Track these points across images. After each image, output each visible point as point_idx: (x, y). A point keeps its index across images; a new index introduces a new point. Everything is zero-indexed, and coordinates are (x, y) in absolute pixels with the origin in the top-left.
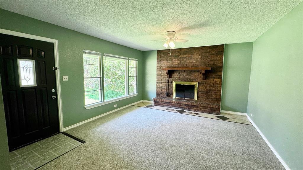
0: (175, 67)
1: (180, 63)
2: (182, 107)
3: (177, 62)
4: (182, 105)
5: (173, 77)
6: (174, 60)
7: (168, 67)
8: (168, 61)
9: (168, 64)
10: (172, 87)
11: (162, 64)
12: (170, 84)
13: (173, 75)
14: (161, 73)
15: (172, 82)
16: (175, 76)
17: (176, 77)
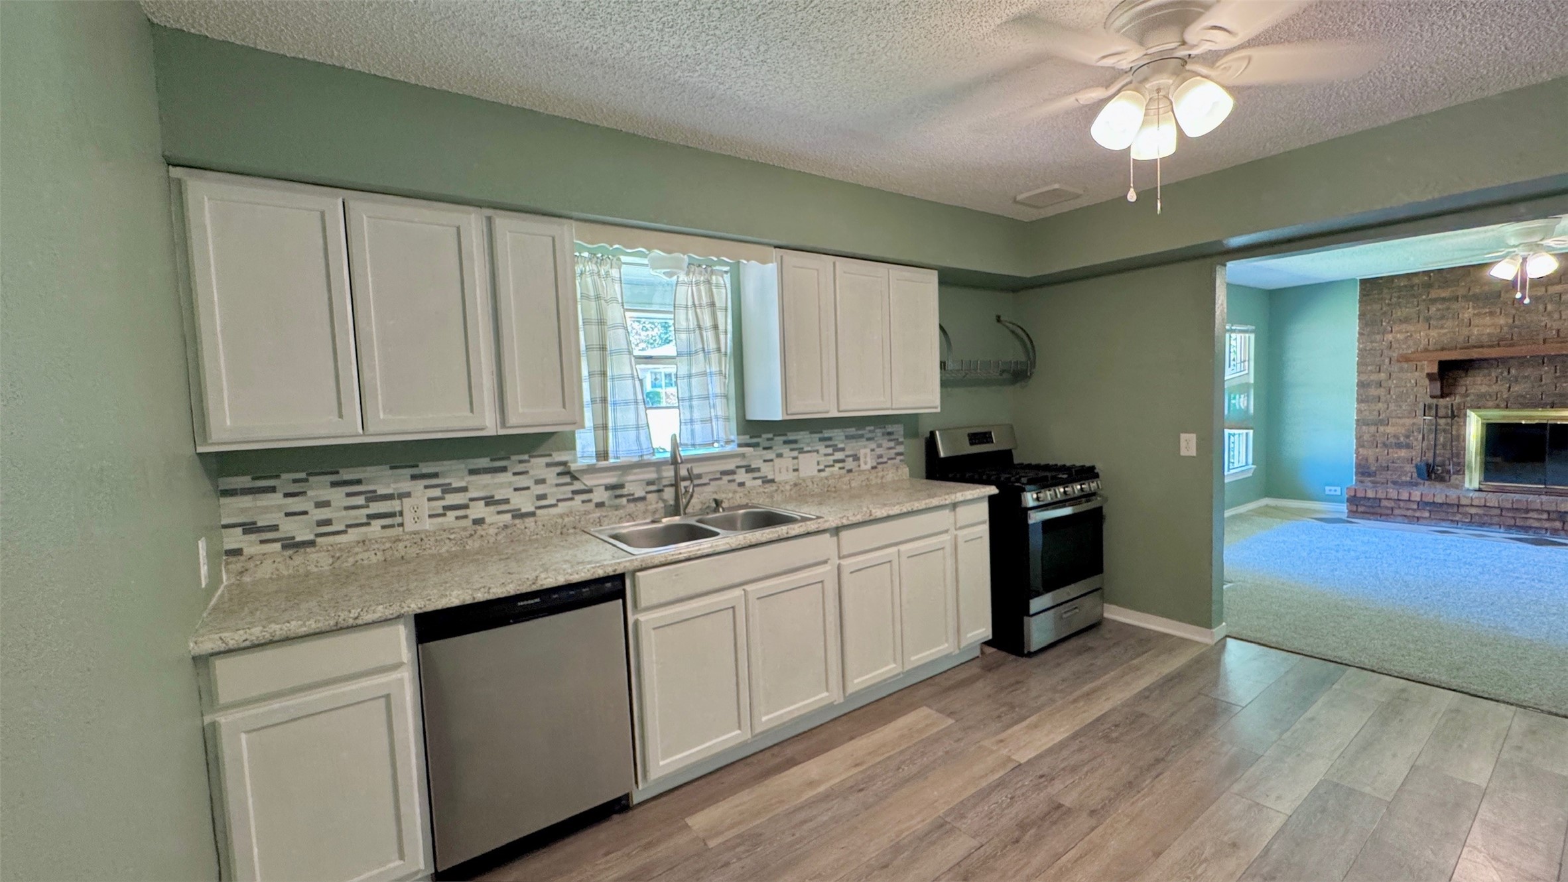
0: (1482, 347)
1: (1511, 327)
2: (1536, 524)
3: (1488, 320)
4: (1531, 515)
5: (1462, 390)
6: (1466, 315)
7: (1430, 348)
8: (1428, 319)
9: (1433, 333)
10: (1458, 436)
11: (1390, 337)
12: (1442, 421)
13: (1468, 381)
14: (1383, 376)
15: (1456, 415)
16: (1476, 384)
17: (1484, 389)
